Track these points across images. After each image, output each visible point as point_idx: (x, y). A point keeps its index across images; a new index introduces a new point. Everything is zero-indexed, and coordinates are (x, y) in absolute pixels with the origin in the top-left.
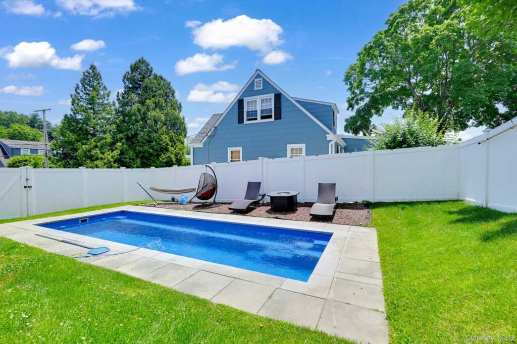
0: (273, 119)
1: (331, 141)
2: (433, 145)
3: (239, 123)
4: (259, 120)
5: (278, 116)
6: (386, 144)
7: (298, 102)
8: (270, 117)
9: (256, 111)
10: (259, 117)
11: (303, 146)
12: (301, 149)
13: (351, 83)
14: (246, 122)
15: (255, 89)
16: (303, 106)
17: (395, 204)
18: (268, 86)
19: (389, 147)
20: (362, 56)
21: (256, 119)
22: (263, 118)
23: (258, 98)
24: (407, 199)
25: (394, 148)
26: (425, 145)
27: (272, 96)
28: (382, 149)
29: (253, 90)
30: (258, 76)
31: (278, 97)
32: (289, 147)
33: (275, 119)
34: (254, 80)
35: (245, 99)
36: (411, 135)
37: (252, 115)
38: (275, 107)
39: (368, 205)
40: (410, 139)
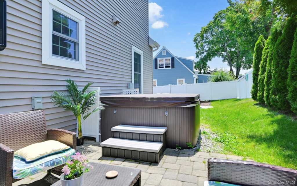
0: (171, 68)
1: (195, 78)
2: (229, 81)
3: (155, 69)
4: (164, 68)
5: (173, 67)
6: (215, 80)
7: (178, 58)
8: (169, 67)
9: (163, 64)
10: (164, 66)
11: (184, 80)
12: (183, 81)
13: (197, 43)
14: (158, 68)
15: (163, 55)
16: (180, 60)
17: (218, 100)
18: (168, 54)
19: (216, 81)
20: (202, 32)
21: (163, 67)
22: (166, 67)
23: (164, 59)
24: (222, 99)
25: (217, 81)
26: (226, 81)
27: (170, 58)
28: (214, 82)
29: (162, 55)
30: (164, 49)
31: (173, 59)
32: (178, 80)
33: (172, 68)
34: (162, 51)
35: (158, 59)
36: (222, 77)
37: (161, 66)
38: (172, 63)
39: (209, 101)
40: (222, 79)
